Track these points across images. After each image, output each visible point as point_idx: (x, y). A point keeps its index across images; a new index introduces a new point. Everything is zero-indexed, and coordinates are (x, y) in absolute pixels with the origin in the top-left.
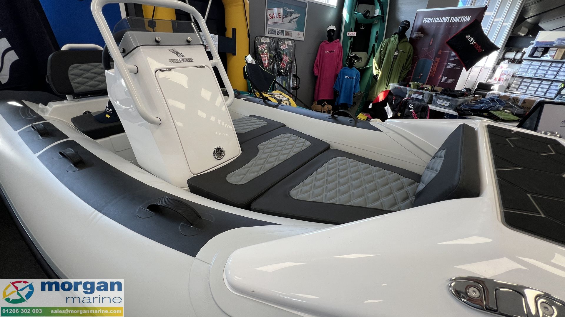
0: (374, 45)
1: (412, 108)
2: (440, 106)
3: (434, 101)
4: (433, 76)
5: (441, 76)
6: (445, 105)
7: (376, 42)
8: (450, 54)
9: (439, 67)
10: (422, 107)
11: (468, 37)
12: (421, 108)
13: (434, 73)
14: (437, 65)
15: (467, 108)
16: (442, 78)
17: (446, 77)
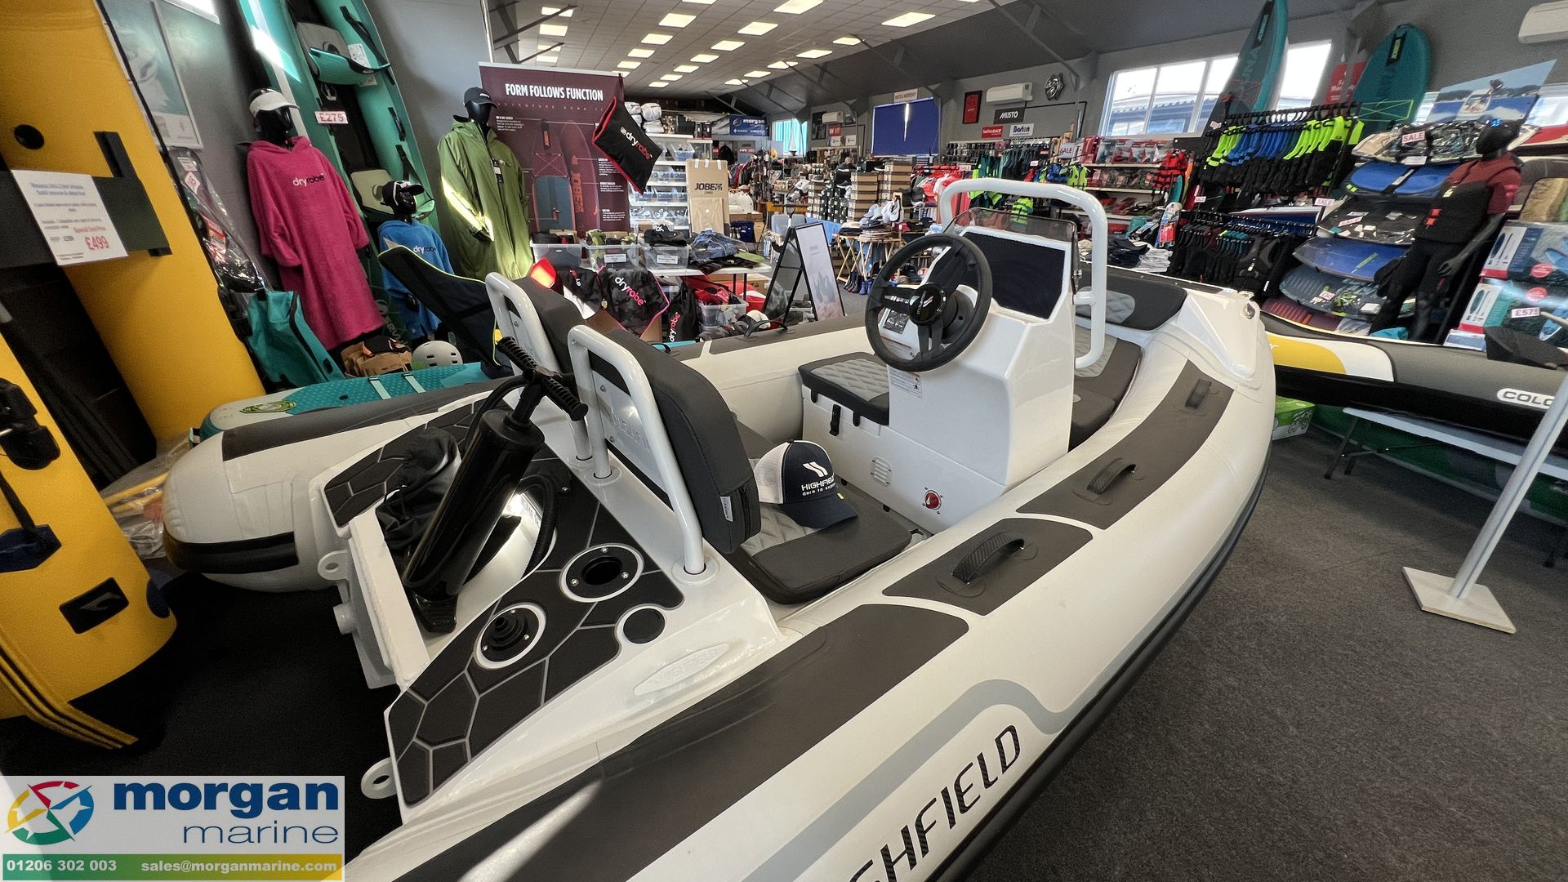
0: (399, 148)
1: (624, 284)
2: (664, 267)
3: (651, 260)
4: (582, 211)
5: (597, 210)
6: (672, 262)
7: (402, 139)
8: (596, 164)
9: (587, 191)
10: (642, 278)
11: (623, 131)
12: (640, 279)
13: (582, 204)
14: (580, 188)
15: (708, 259)
16: (601, 213)
17: (608, 211)
